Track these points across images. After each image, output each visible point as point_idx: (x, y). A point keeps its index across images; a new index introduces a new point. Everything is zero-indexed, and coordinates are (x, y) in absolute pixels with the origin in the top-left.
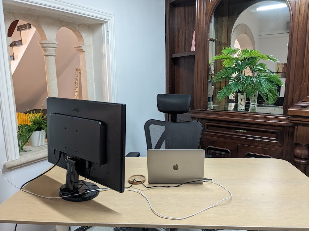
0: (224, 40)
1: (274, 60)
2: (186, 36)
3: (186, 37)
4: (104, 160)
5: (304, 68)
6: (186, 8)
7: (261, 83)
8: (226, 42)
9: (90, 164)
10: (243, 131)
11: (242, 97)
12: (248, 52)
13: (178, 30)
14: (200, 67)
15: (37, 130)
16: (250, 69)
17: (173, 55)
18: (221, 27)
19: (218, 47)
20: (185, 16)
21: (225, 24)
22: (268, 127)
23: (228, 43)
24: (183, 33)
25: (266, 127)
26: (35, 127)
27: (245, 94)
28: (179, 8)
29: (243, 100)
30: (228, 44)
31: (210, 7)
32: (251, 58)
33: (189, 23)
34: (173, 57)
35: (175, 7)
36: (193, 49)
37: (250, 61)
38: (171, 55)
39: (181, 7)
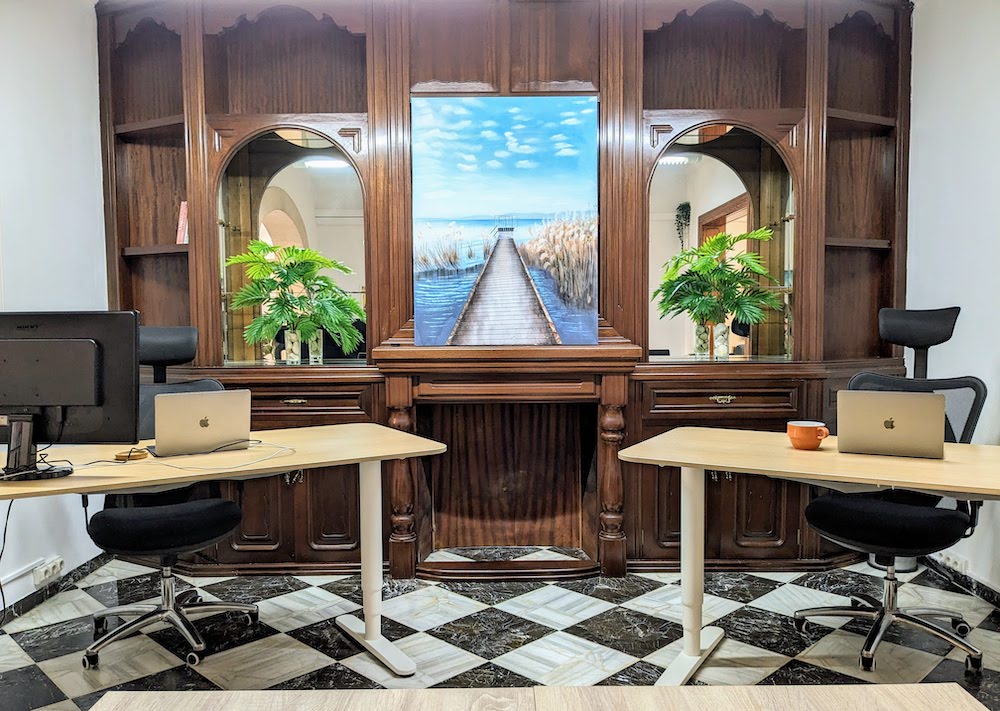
0: (244, 226)
1: (346, 270)
2: (156, 209)
3: (158, 211)
4: (98, 397)
5: (392, 283)
6: (155, 149)
7: (325, 309)
8: (249, 230)
10: (300, 401)
11: (293, 337)
12: (297, 252)
13: (135, 194)
14: (201, 278)
16: (302, 286)
17: (126, 249)
18: (236, 197)
19: (232, 239)
20: (153, 167)
21: (244, 191)
22: (344, 388)
23: (254, 232)
24: (148, 203)
25: (341, 388)
27: (298, 332)
28: (138, 147)
29: (296, 343)
30: (253, 234)
31: (217, 160)
32: (304, 264)
33: (162, 182)
34: (127, 254)
35: (126, 142)
36: (183, 238)
37: (302, 270)
38: (123, 250)
39: (141, 144)
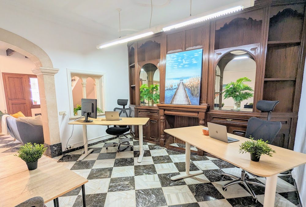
4: (93, 112)
9: (90, 113)
14: (137, 90)
15: (79, 110)
22: (155, 111)
26: (79, 109)
